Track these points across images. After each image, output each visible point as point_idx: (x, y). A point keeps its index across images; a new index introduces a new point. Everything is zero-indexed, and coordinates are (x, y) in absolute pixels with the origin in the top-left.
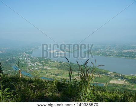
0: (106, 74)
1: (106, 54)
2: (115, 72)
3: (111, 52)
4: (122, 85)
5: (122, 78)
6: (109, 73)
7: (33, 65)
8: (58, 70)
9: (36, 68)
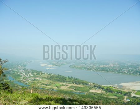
0: (87, 85)
1: (86, 69)
2: (94, 83)
3: (90, 66)
4: (100, 93)
5: (100, 88)
6: (89, 84)
7: (27, 76)
8: (47, 81)
9: (29, 79)
